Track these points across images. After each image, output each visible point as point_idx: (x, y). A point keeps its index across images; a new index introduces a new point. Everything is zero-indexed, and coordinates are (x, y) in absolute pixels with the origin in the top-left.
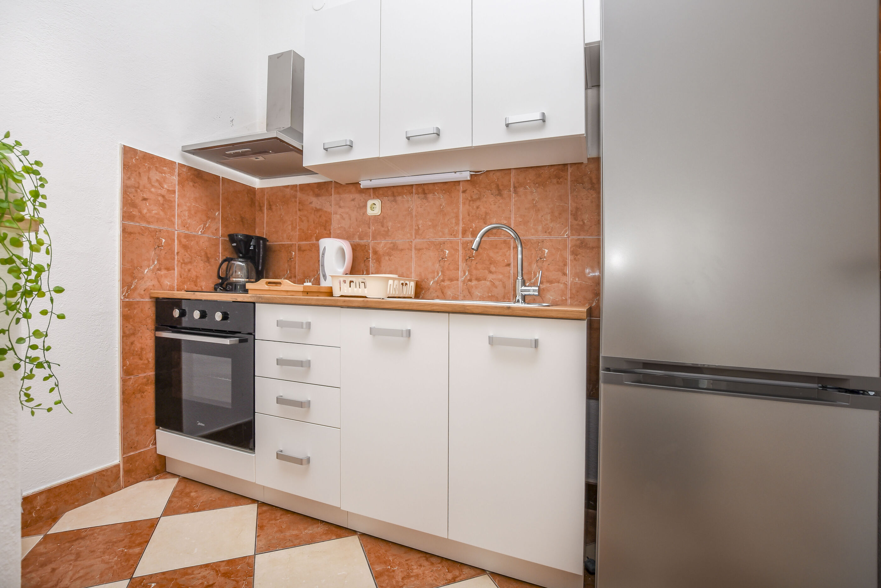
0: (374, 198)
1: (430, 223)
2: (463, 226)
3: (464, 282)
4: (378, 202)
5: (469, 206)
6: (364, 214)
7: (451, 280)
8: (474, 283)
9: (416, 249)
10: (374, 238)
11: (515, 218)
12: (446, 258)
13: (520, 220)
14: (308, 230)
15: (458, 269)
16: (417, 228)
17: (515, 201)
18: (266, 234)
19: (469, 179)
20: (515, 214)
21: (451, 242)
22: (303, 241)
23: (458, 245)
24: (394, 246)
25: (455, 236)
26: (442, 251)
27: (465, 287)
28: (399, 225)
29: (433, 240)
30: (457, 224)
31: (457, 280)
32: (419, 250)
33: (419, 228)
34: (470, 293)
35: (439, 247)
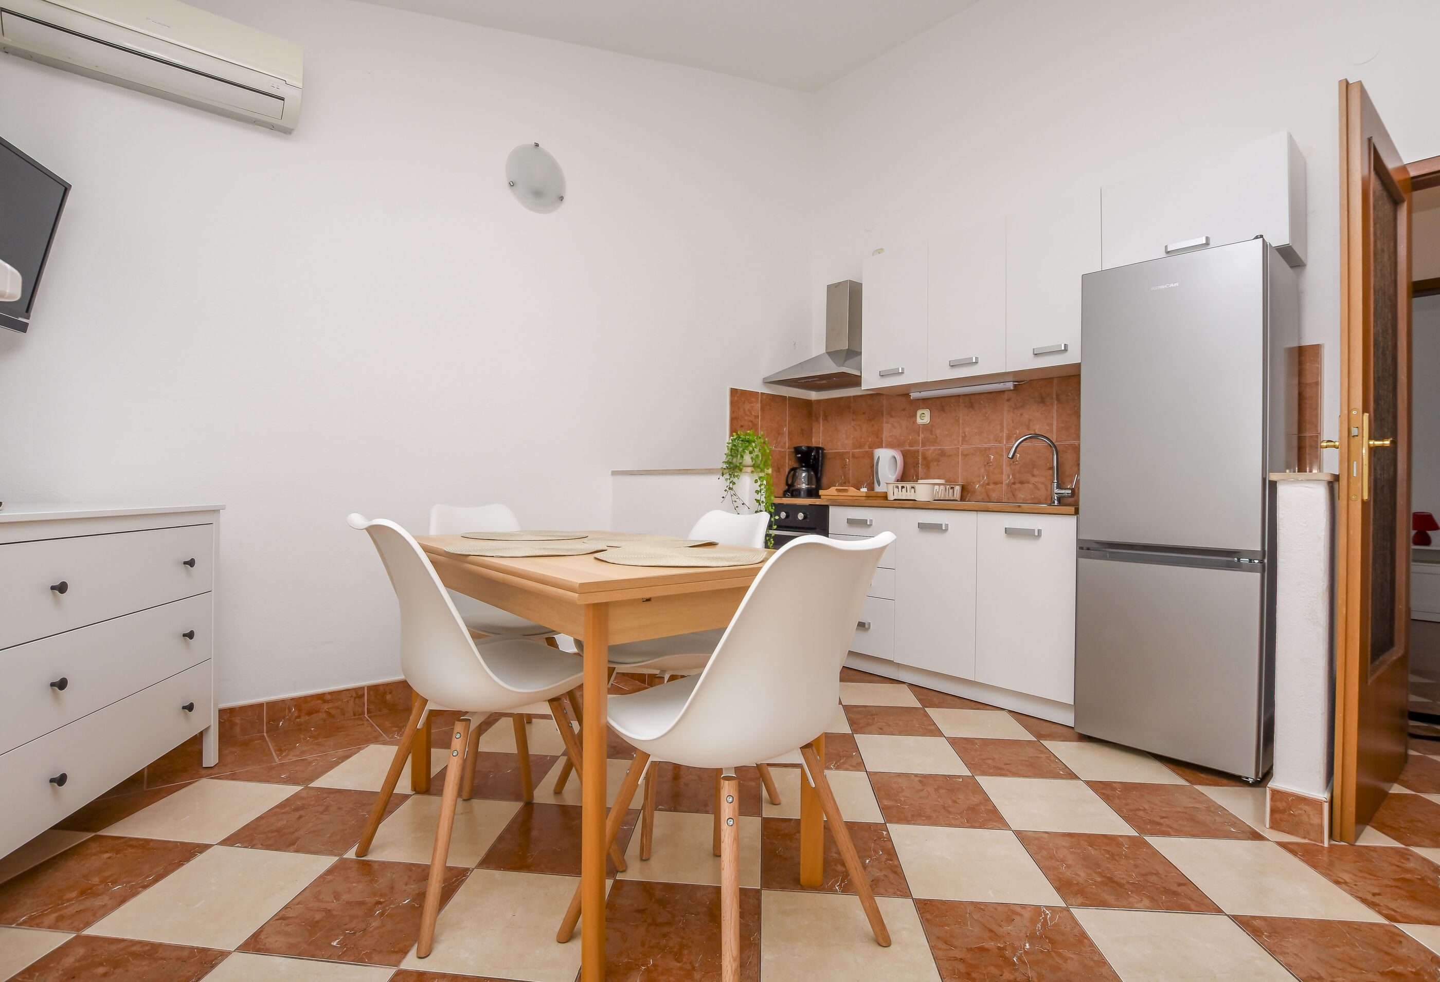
0: (923, 408)
1: (976, 431)
2: (1008, 432)
3: (1008, 485)
4: (927, 413)
5: (1014, 413)
6: (914, 423)
7: (996, 483)
8: (1018, 486)
9: (963, 455)
10: (923, 445)
11: (1057, 424)
12: (991, 462)
13: (1062, 425)
14: (861, 438)
15: (1002, 473)
16: (963, 435)
17: (1057, 408)
18: (822, 443)
19: (1012, 388)
20: (1057, 420)
21: (996, 448)
22: (856, 449)
23: (1003, 450)
24: (942, 452)
25: (1000, 442)
26: (988, 456)
27: (1009, 489)
28: (947, 433)
29: (979, 446)
30: (1002, 430)
31: (1002, 483)
32: (965, 455)
33: (965, 435)
34: (1013, 495)
35: (985, 452)
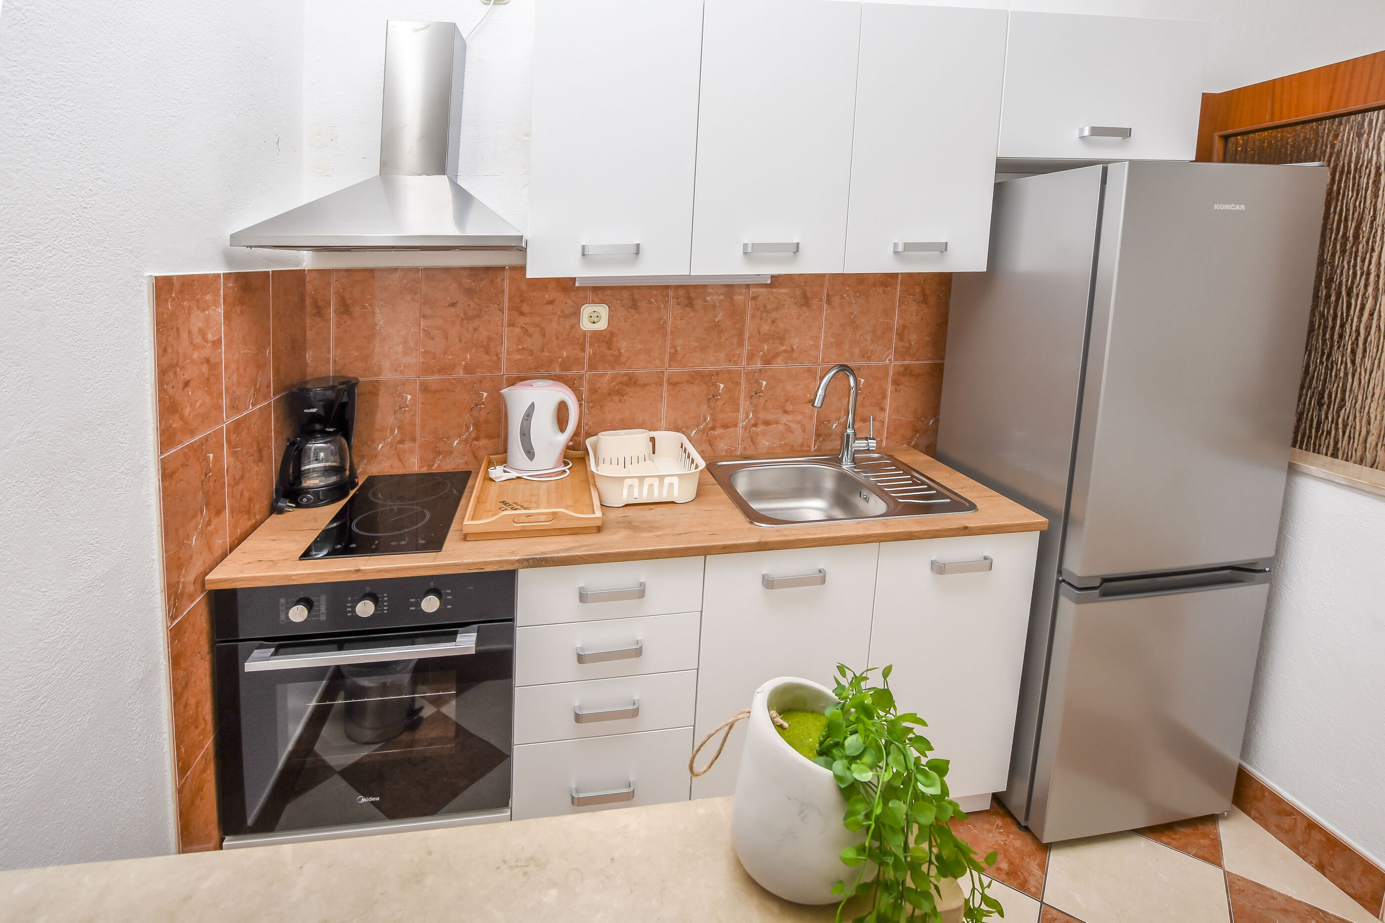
0: (593, 302)
1: (696, 344)
2: (750, 348)
3: (745, 428)
4: (603, 310)
6: (572, 327)
7: (725, 426)
8: (761, 428)
9: (669, 383)
10: (592, 367)
11: (825, 337)
12: (719, 395)
13: (833, 340)
14: (445, 353)
15: (738, 411)
16: (673, 351)
17: (827, 314)
18: (335, 361)
19: (769, 282)
20: (826, 333)
21: (729, 372)
22: (432, 373)
23: (740, 376)
24: (630, 379)
25: (736, 363)
26: (714, 384)
27: (747, 434)
28: (640, 347)
29: (700, 369)
30: (740, 344)
31: (736, 426)
32: (674, 384)
33: (676, 351)
34: (753, 443)
35: (709, 378)
